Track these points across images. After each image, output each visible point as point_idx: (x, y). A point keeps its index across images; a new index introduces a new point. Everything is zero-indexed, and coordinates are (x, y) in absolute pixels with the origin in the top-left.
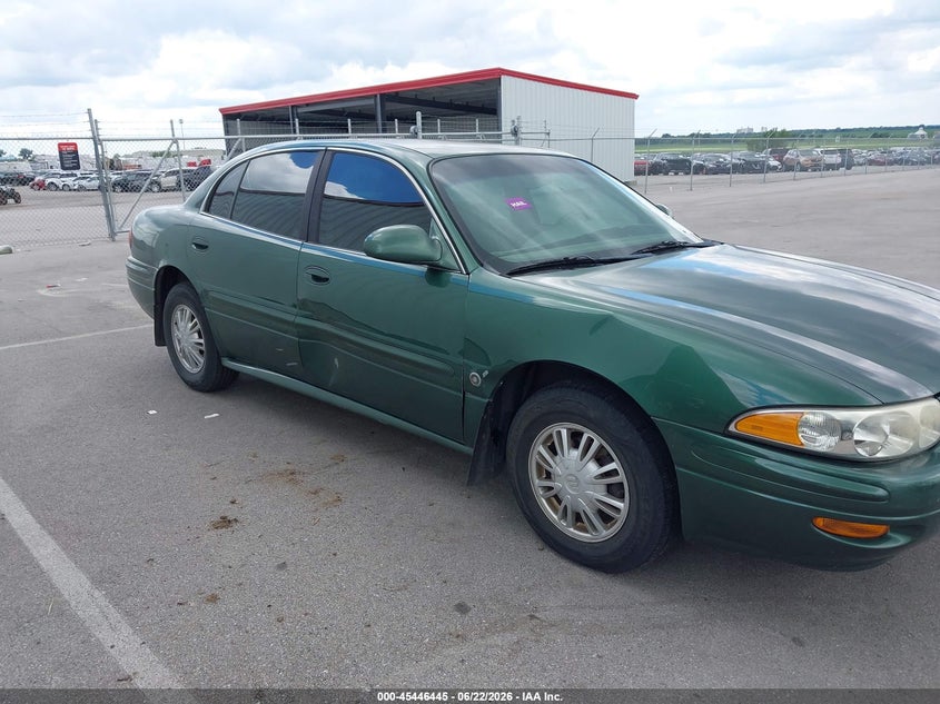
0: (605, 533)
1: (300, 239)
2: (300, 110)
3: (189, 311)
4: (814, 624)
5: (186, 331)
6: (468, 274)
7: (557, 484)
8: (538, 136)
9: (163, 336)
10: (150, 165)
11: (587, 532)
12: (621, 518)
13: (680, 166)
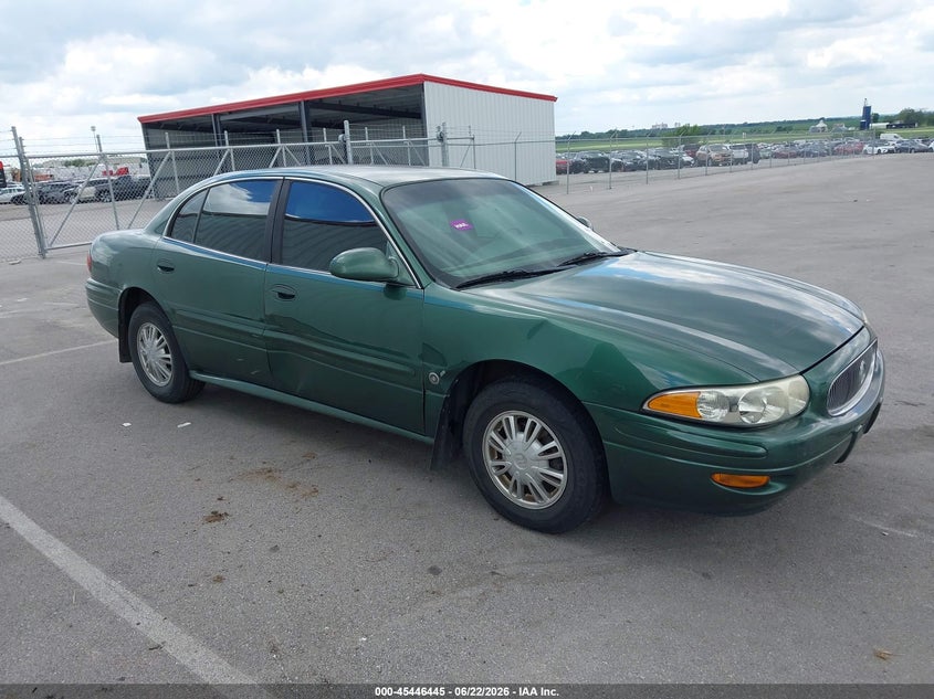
0: (549, 500)
1: (265, 260)
2: (222, 118)
3: (154, 328)
4: (720, 562)
5: (152, 347)
6: (423, 288)
7: (507, 463)
8: (464, 141)
9: (128, 352)
10: (63, 174)
11: (534, 501)
12: (562, 487)
13: (599, 164)
